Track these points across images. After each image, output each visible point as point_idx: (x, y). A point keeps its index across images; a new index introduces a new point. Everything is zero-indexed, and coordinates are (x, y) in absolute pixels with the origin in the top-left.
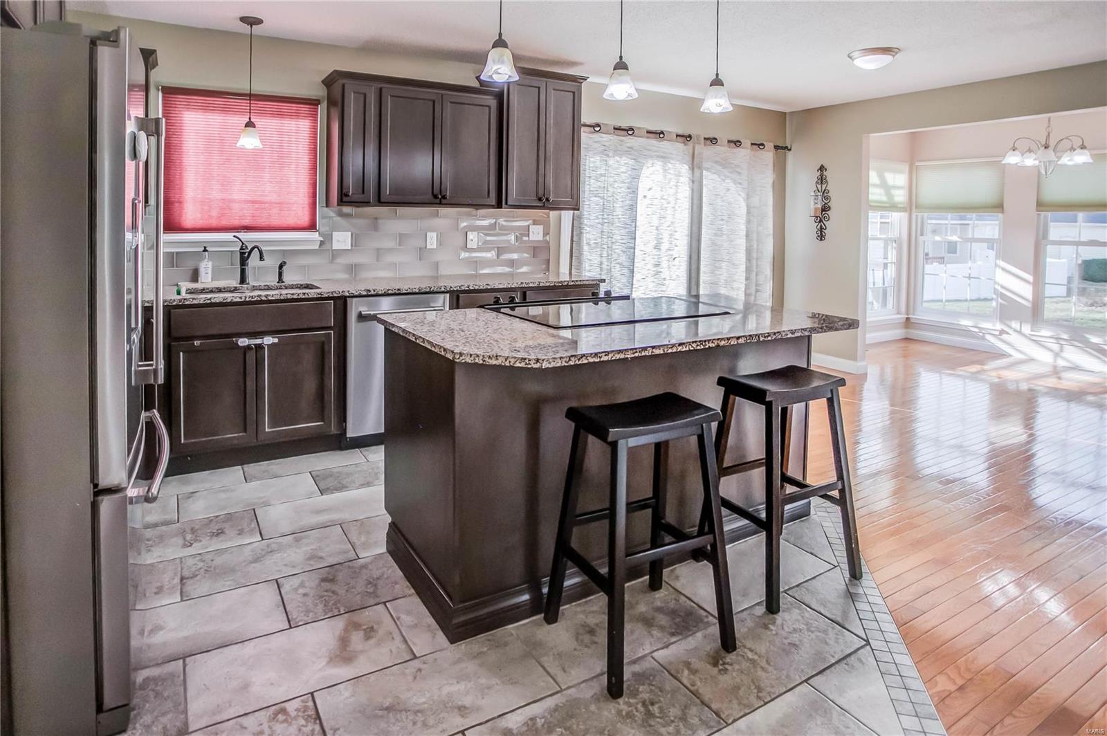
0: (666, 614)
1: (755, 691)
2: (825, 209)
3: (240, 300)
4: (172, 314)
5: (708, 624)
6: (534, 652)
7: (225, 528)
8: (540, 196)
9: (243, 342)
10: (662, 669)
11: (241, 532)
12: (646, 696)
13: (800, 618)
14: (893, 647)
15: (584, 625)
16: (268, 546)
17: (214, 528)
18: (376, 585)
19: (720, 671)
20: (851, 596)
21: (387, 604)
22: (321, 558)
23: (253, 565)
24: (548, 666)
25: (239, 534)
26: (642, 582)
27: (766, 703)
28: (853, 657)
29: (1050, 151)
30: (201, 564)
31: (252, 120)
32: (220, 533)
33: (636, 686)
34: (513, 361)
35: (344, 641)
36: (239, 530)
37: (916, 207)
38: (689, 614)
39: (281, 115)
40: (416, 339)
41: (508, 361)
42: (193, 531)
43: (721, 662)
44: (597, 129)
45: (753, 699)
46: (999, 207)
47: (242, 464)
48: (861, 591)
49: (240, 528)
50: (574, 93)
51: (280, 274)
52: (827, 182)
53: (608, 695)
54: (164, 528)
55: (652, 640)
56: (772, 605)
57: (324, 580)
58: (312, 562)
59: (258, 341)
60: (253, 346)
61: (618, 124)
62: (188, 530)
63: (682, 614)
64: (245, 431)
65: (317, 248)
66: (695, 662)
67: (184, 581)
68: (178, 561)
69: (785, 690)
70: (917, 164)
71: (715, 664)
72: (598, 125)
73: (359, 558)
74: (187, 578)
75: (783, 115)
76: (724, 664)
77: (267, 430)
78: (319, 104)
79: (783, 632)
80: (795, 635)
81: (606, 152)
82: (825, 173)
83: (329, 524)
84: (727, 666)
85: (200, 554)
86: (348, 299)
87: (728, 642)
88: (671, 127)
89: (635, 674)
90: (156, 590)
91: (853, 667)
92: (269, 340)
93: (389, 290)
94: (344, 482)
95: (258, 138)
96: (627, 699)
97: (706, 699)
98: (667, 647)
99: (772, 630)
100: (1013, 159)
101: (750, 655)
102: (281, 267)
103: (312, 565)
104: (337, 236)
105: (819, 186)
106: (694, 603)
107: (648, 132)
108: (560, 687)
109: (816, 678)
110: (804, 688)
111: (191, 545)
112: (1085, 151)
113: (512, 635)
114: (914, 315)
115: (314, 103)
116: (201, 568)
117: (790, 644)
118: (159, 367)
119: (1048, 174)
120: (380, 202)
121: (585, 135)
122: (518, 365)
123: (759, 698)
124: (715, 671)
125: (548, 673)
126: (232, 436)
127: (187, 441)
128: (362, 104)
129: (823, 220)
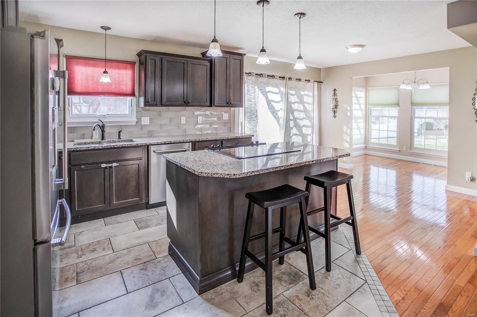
0: (286, 275)
1: (325, 307)
2: (336, 106)
3: (102, 148)
4: (71, 155)
5: (304, 279)
6: (234, 296)
7: (96, 248)
8: (227, 102)
9: (104, 165)
10: (287, 300)
11: (104, 249)
12: (282, 313)
13: (339, 273)
14: (376, 283)
15: (254, 283)
16: (116, 255)
17: (92, 248)
18: (164, 270)
19: (311, 298)
20: (357, 262)
21: (170, 278)
22: (140, 259)
23: (110, 264)
24: (241, 302)
25: (103, 250)
26: (275, 261)
27: (330, 312)
28: (361, 288)
29: (416, 84)
30: (86, 266)
31: (106, 70)
32: (94, 250)
33: (278, 308)
34: (224, 175)
35: (152, 298)
36: (103, 249)
37: (368, 104)
38: (296, 274)
39: (119, 68)
40: (181, 165)
41: (222, 175)
42: (82, 250)
43: (310, 295)
44: (250, 75)
45: (325, 310)
46: (398, 104)
47: (103, 218)
48: (361, 259)
49: (103, 247)
50: (240, 60)
51: (119, 136)
52: (337, 95)
53: (266, 314)
54: (68, 249)
55: (282, 287)
56: (328, 268)
57: (142, 269)
58: (136, 262)
59: (110, 165)
60: (108, 167)
61: (257, 73)
62: (79, 250)
63: (293, 274)
64: (105, 204)
65: (135, 124)
66: (300, 296)
67: (78, 274)
68: (75, 265)
69: (337, 305)
70: (368, 88)
71: (308, 296)
72: (250, 73)
73: (157, 258)
74: (80, 273)
75: (319, 70)
76: (312, 295)
77: (114, 203)
78: (136, 64)
79: (333, 280)
80: (338, 281)
81: (253, 84)
82: (336, 92)
83: (143, 243)
84: (313, 296)
85: (85, 261)
86: (149, 146)
87: (313, 286)
88: (277, 74)
89: (276, 303)
90: (64, 280)
91: (362, 293)
92: (115, 164)
93: (166, 142)
94: (149, 223)
95: (109, 78)
96: (274, 315)
97: (306, 312)
98: (288, 290)
99: (329, 279)
100: (403, 87)
101: (321, 290)
102: (119, 132)
103: (136, 263)
104: (143, 119)
105: (334, 97)
106: (298, 269)
107: (268, 76)
108: (246, 311)
109: (348, 299)
110: (344, 304)
111: (81, 256)
112: (428, 84)
113: (224, 289)
114: (368, 145)
115: (133, 64)
116: (86, 268)
117: (337, 284)
118: (66, 182)
119: (416, 92)
120: (162, 105)
121: (245, 76)
122: (226, 177)
123: (327, 309)
124: (308, 299)
125: (241, 305)
126: (100, 206)
127: (78, 209)
128: (154, 64)
129: (336, 110)
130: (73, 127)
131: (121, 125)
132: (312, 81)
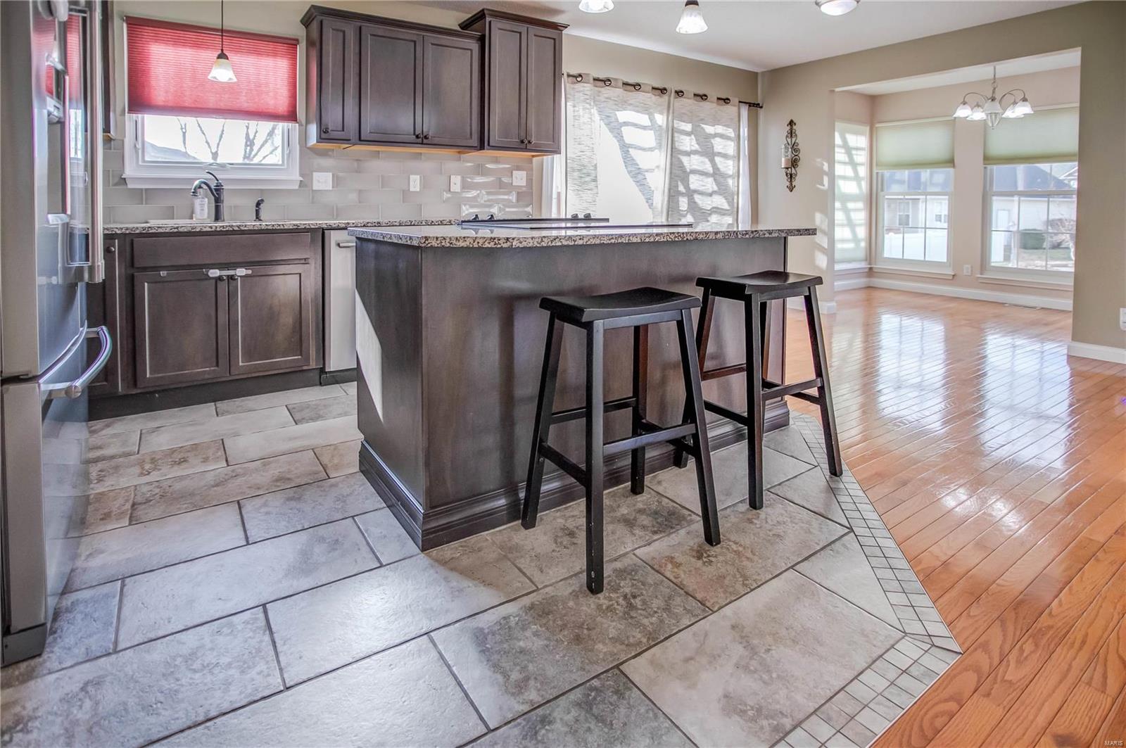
0: (648, 515)
1: (741, 579)
2: (794, 163)
3: (210, 230)
4: (135, 242)
5: (691, 522)
6: (510, 556)
7: (188, 457)
8: (522, 138)
9: (214, 273)
10: (645, 564)
11: (206, 460)
12: (627, 590)
13: (784, 512)
14: (876, 533)
15: (564, 529)
16: (233, 471)
17: (177, 457)
18: (345, 501)
19: (704, 563)
20: (833, 491)
21: (355, 518)
22: (289, 479)
23: (215, 488)
24: (525, 568)
25: (204, 462)
26: (624, 488)
27: (752, 590)
28: (837, 544)
29: (996, 103)
30: (157, 491)
31: (225, 52)
32: (185, 460)
33: (618, 581)
34: (481, 241)
35: (305, 555)
36: (204, 458)
37: (877, 165)
38: (672, 513)
39: (258, 53)
41: (476, 242)
42: (153, 461)
43: (705, 555)
44: (579, 79)
45: (739, 587)
46: (951, 162)
47: (214, 401)
48: (842, 486)
49: (204, 456)
50: (554, 39)
51: (257, 212)
52: (796, 135)
53: (588, 591)
54: (121, 459)
55: (634, 538)
56: (755, 501)
57: (289, 499)
58: (279, 484)
59: (231, 272)
60: (225, 278)
61: (596, 76)
62: (148, 460)
63: (665, 514)
64: (217, 365)
65: (297, 187)
66: (678, 557)
67: (136, 506)
68: (133, 488)
69: (770, 576)
70: (877, 125)
71: (699, 558)
72: (580, 76)
73: (329, 478)
74: (140, 504)
75: (754, 75)
76: (709, 556)
77: (241, 364)
78: (298, 43)
79: (767, 525)
80: (779, 527)
81: (588, 101)
82: (794, 127)
83: (301, 449)
84: (710, 558)
85: (157, 481)
86: (326, 231)
87: (712, 536)
88: (648, 80)
89: (615, 570)
90: (101, 517)
91: (838, 552)
92: (241, 272)
94: (321, 413)
95: (231, 69)
96: (607, 594)
97: (690, 590)
98: (649, 544)
99: (756, 524)
101: (734, 547)
102: (258, 204)
103: (278, 486)
104: (317, 176)
105: (789, 140)
106: (677, 504)
107: (624, 84)
108: (536, 586)
109: (802, 564)
110: (791, 573)
111: (149, 473)
112: (1027, 103)
113: (487, 540)
114: (875, 264)
115: (292, 43)
116: (157, 494)
117: (774, 535)
119: (995, 125)
120: (361, 140)
121: (565, 83)
122: (487, 245)
123: (744, 585)
124: (700, 563)
125: (524, 574)
126: (203, 370)
127: (153, 376)
128: (341, 41)
129: (793, 171)
130: (146, 190)
131: (262, 190)
132: (735, 100)
